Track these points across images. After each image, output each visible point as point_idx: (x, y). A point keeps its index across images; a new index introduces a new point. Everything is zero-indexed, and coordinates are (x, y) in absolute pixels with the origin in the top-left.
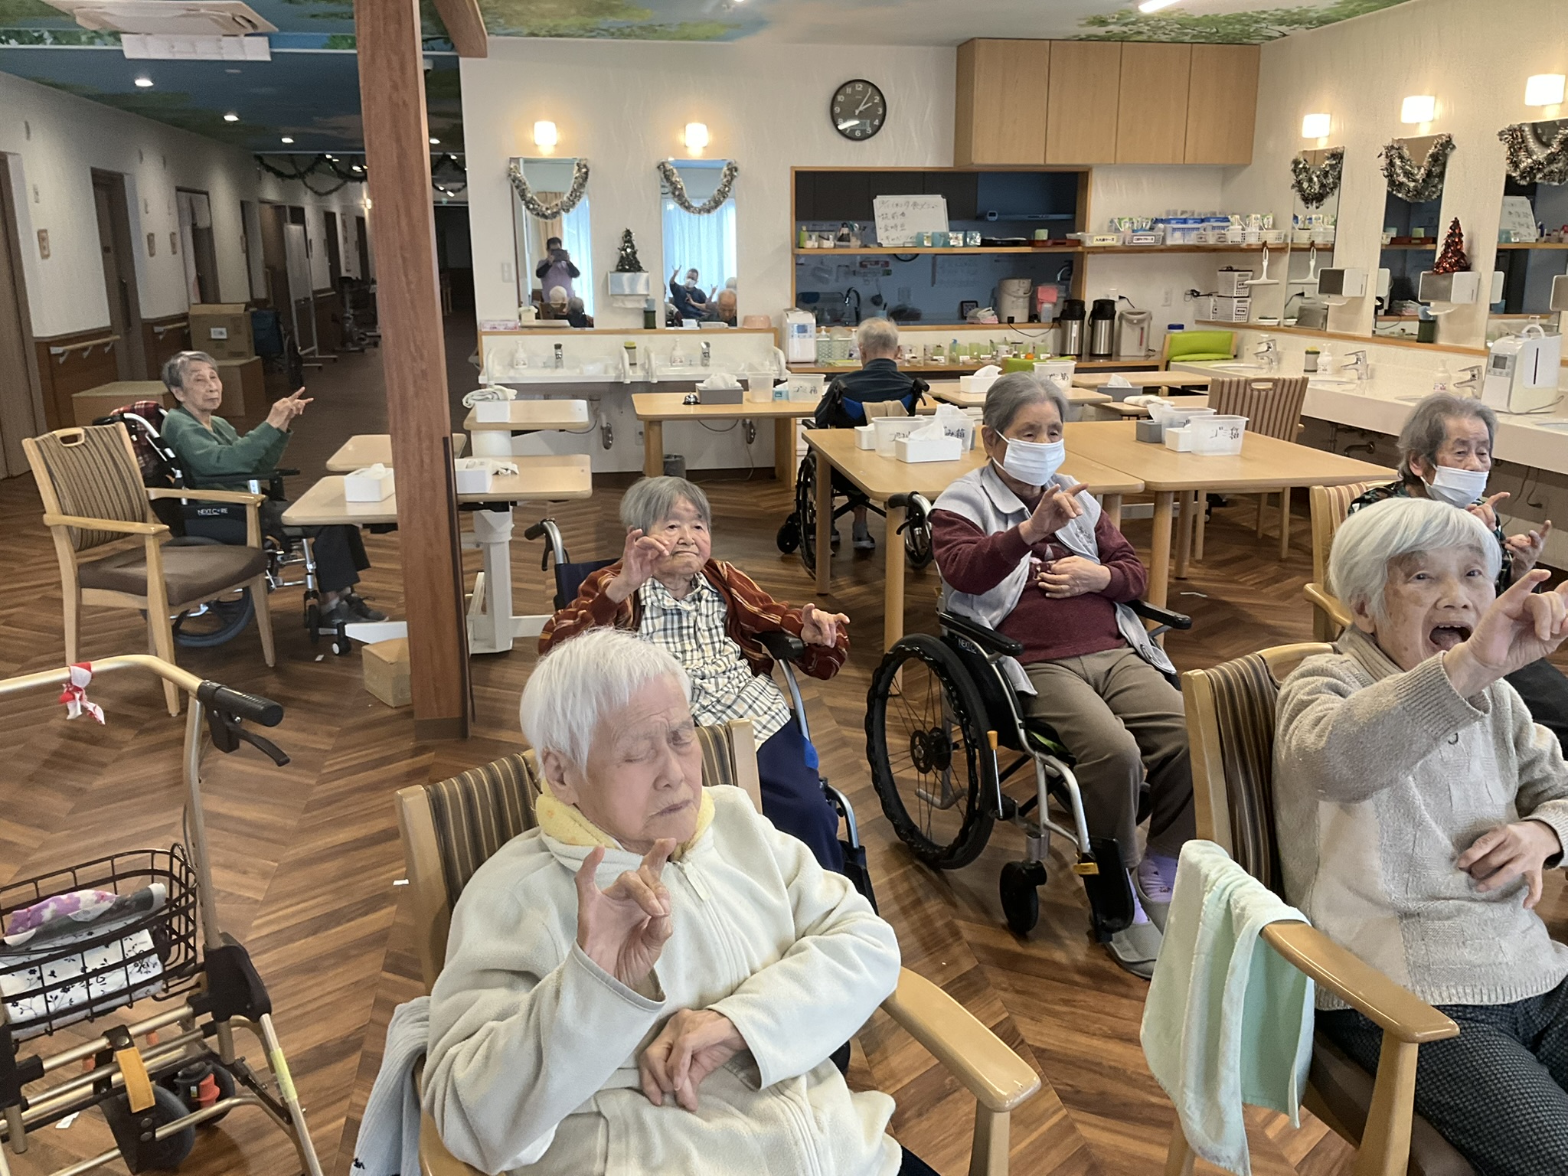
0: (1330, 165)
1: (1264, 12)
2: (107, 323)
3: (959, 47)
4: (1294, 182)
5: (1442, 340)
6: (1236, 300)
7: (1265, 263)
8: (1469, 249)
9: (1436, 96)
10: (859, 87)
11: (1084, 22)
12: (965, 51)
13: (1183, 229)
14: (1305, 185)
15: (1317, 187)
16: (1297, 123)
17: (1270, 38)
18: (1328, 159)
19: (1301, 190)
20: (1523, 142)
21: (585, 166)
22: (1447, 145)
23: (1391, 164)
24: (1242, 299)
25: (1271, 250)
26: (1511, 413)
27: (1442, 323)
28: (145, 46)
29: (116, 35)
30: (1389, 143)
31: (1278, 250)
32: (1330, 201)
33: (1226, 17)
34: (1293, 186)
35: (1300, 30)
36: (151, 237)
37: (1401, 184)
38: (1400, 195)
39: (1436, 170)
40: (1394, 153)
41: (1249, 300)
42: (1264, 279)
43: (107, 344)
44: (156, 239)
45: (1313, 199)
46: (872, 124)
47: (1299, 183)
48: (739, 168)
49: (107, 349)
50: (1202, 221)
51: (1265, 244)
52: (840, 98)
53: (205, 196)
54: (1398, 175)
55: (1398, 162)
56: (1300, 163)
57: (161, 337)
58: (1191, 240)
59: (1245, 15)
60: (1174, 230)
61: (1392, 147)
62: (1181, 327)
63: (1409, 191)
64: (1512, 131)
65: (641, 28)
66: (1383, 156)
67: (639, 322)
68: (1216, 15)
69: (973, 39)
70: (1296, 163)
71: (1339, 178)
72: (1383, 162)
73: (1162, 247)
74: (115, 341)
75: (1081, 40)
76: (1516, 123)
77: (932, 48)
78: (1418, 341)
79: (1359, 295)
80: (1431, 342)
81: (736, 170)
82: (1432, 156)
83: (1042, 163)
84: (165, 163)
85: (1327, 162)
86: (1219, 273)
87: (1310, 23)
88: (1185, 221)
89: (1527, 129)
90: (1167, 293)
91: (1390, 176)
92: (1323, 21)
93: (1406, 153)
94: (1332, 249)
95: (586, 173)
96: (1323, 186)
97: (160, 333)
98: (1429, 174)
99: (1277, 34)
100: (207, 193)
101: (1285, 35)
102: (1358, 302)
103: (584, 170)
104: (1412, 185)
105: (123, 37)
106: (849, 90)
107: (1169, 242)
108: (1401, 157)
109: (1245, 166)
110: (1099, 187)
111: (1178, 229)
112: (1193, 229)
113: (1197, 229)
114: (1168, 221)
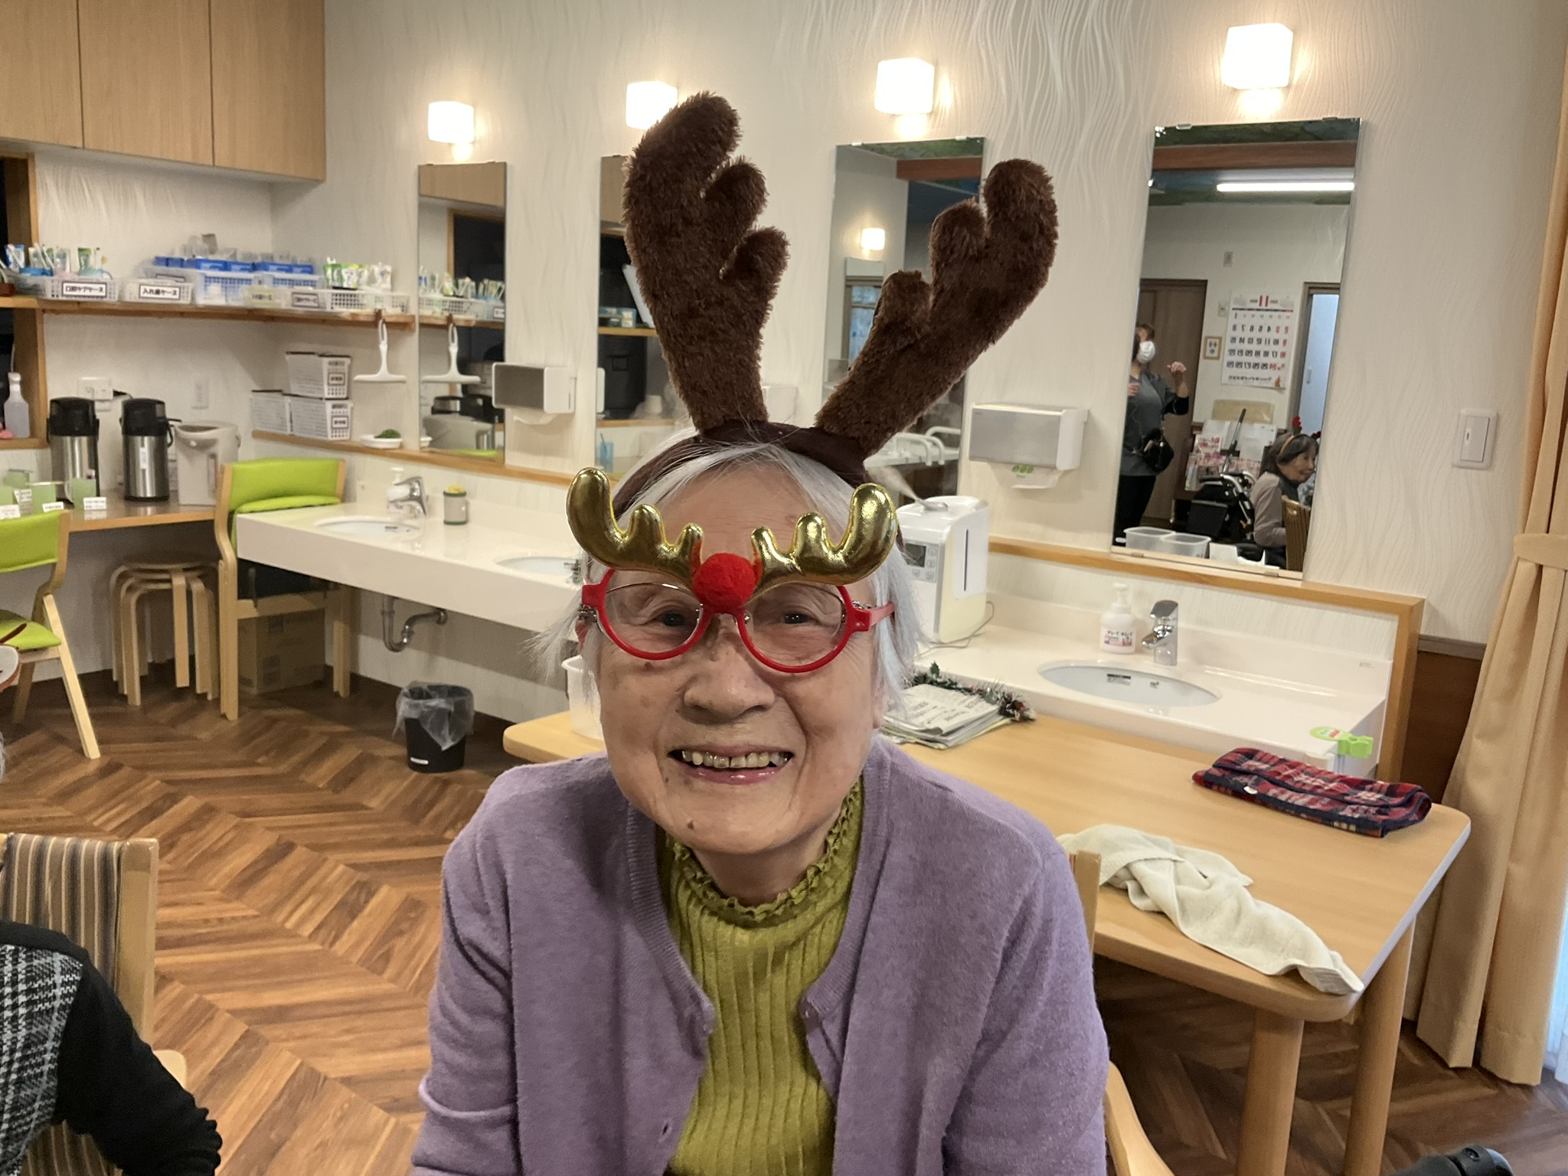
6: (329, 404)
7: (383, 347)
13: (224, 280)
24: (338, 403)
25: (391, 325)
31: (400, 326)
41: (349, 404)
42: (383, 373)
50: (254, 267)
51: (378, 314)
58: (241, 298)
60: (208, 280)
73: (194, 309)
86: (288, 357)
88: (226, 266)
90: (199, 387)
107: (202, 301)
109: (318, 181)
110: (53, 192)
111: (216, 279)
112: (241, 281)
113: (248, 281)
114: (195, 264)
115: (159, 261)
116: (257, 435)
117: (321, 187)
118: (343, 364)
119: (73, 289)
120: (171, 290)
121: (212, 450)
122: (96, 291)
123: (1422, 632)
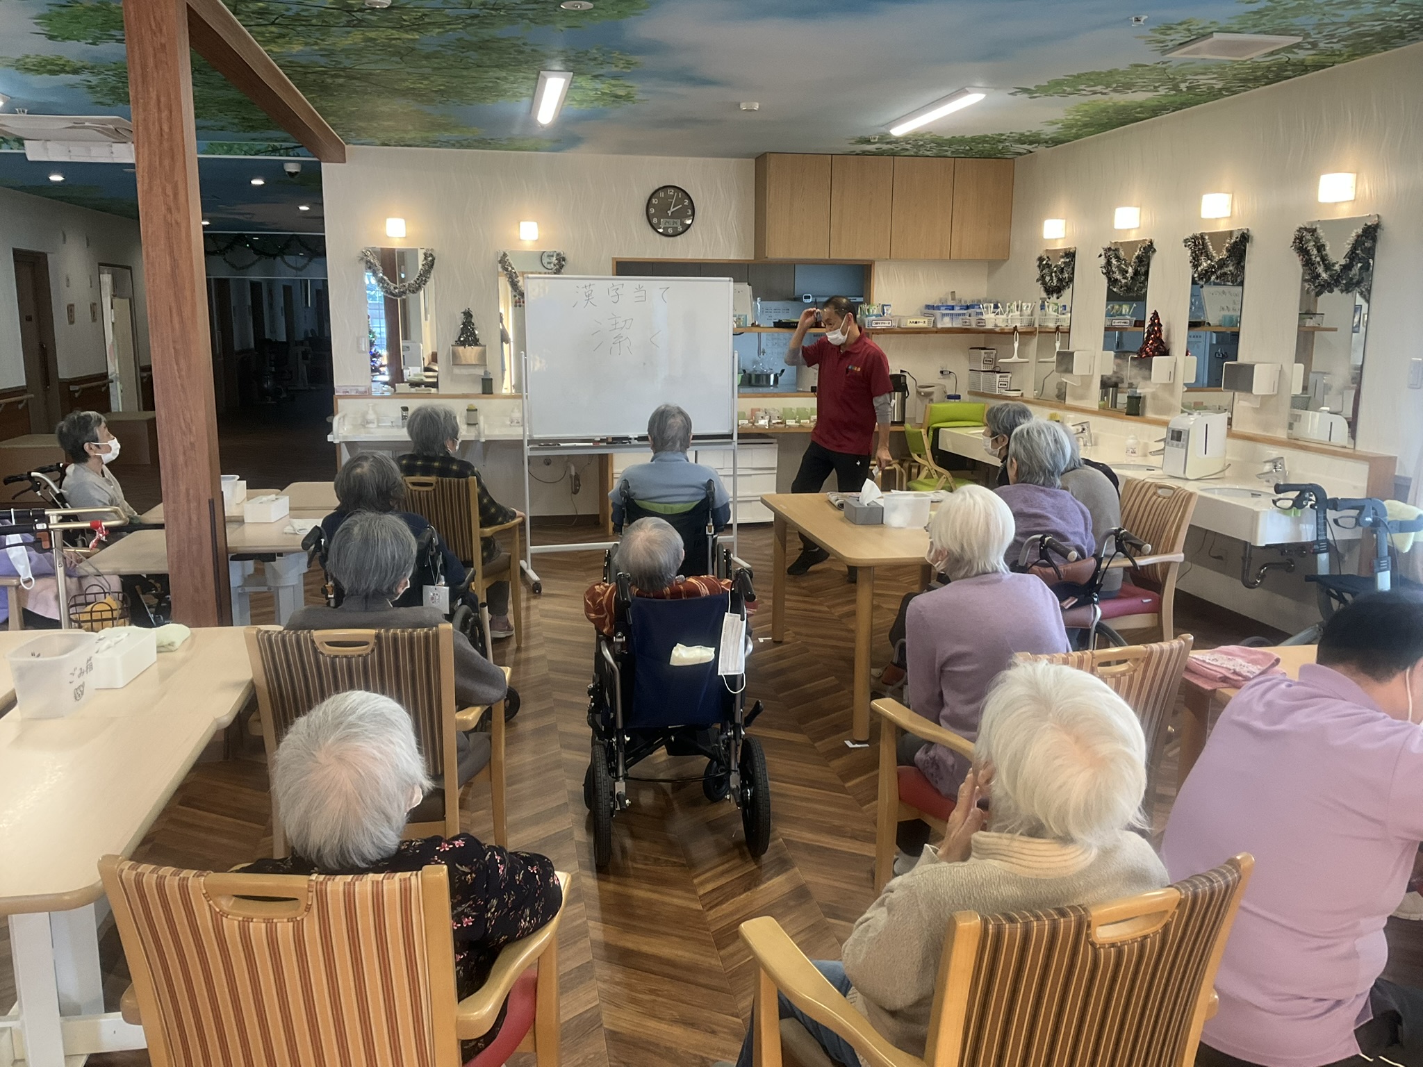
0: (1064, 263)
1: (1002, 135)
2: (22, 382)
3: (756, 159)
4: (1038, 276)
5: (1150, 414)
6: (998, 375)
7: (1016, 345)
8: (1168, 337)
9: (1141, 207)
10: (671, 191)
11: (853, 141)
12: (761, 160)
13: (952, 314)
14: (1048, 279)
15: (1055, 281)
16: (1040, 225)
17: (1020, 154)
18: (1062, 257)
19: (1044, 283)
20: (1203, 248)
21: (431, 255)
22: (1149, 248)
23: (1109, 263)
25: (1019, 333)
26: (1187, 479)
27: (1149, 402)
28: (46, 149)
29: (20, 141)
30: (1107, 245)
31: (1028, 334)
32: (1067, 293)
33: (972, 138)
34: (1038, 280)
35: (1041, 149)
36: (71, 308)
37: (1116, 280)
38: (1115, 290)
39: (1143, 270)
40: (1112, 253)
41: (1010, 375)
42: (1015, 358)
43: (20, 402)
44: (76, 308)
45: (1054, 290)
46: (683, 224)
47: (1043, 277)
48: (567, 258)
49: (20, 406)
50: (968, 307)
51: (1015, 328)
52: (654, 201)
53: (129, 271)
54: (1114, 272)
55: (1114, 261)
56: (1044, 260)
57: (77, 395)
58: (957, 324)
59: (987, 136)
60: (944, 315)
61: (1110, 249)
62: (958, 397)
63: (1121, 287)
64: (1195, 238)
65: (475, 140)
66: (1103, 257)
67: (479, 389)
68: (963, 137)
69: (765, 153)
70: (1041, 259)
71: (1073, 273)
72: (1103, 261)
73: (935, 329)
74: (27, 400)
75: (857, 154)
76: (1198, 232)
77: (733, 160)
78: (1127, 414)
79: (1088, 374)
80: (1138, 414)
81: (564, 260)
82: (1138, 257)
83: (827, 257)
84: (88, 245)
85: (1062, 260)
86: (970, 351)
87: (1046, 142)
88: (952, 308)
89: (1207, 237)
91: (1108, 274)
92: (1055, 142)
93: (1122, 253)
94: (1069, 333)
95: (433, 261)
96: (1060, 280)
97: (77, 391)
98: (1136, 273)
99: (1025, 151)
100: (130, 268)
101: (1031, 152)
102: (1087, 381)
103: (430, 259)
104: (1123, 281)
105: (26, 142)
106: (662, 194)
107: (939, 326)
108: (1118, 258)
109: (1005, 261)
110: (881, 278)
111: (947, 315)
112: (959, 315)
113: (964, 314)
114: (938, 308)
115: (928, 307)
116: (970, 393)
117: (1008, 262)
118: (992, 353)
119: (877, 323)
120: (922, 321)
121: (931, 397)
122: (887, 324)
123: (1396, 474)
